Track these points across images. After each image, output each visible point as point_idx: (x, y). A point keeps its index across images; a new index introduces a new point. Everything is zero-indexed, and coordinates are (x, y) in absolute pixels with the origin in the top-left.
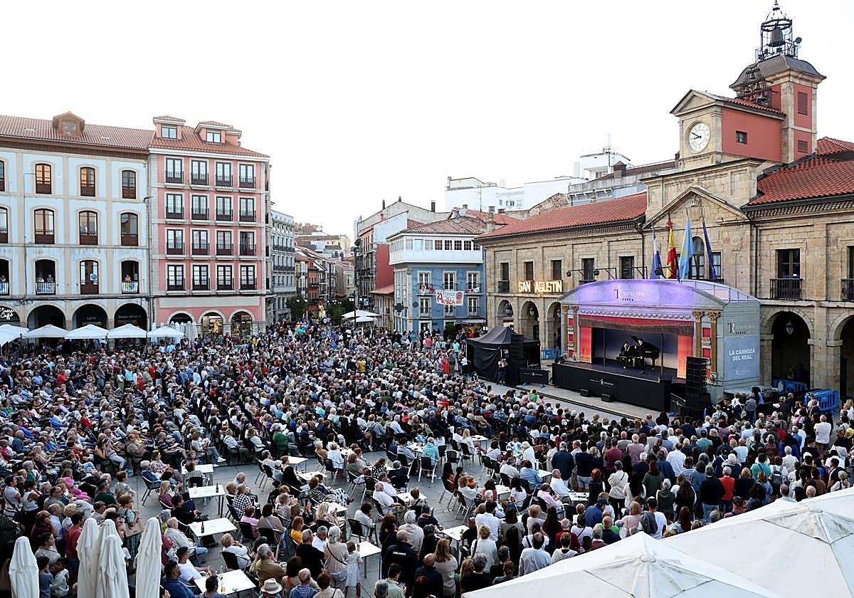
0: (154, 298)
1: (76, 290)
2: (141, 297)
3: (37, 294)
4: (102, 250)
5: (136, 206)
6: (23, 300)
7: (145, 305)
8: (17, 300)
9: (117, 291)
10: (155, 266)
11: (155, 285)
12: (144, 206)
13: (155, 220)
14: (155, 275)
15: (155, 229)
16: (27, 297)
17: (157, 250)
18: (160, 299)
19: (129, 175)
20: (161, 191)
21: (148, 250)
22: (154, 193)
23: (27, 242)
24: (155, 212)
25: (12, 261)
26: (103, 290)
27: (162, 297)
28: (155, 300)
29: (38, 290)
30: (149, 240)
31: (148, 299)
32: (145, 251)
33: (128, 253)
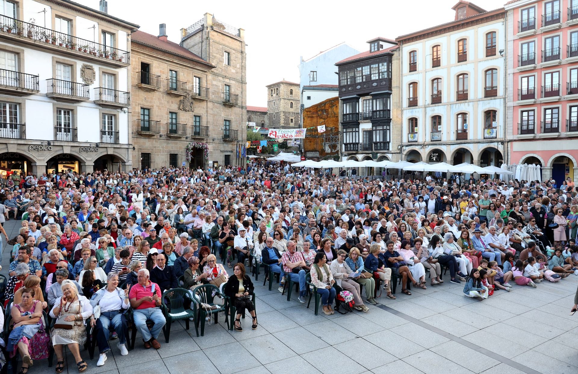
0: (508, 142)
1: (453, 137)
2: (498, 142)
3: (432, 141)
4: (471, 104)
5: (496, 62)
6: (424, 145)
7: (500, 148)
8: (421, 145)
9: (480, 137)
10: (510, 113)
11: (510, 130)
12: (502, 59)
13: (510, 71)
14: (510, 121)
15: (510, 78)
16: (426, 143)
17: (512, 98)
18: (514, 143)
19: (491, 35)
20: (516, 42)
21: (505, 99)
22: (510, 45)
23: (427, 104)
24: (510, 63)
25: (419, 118)
26: (471, 136)
27: (515, 141)
28: (509, 144)
29: (432, 137)
30: (506, 89)
31: (503, 143)
32: (502, 100)
33: (489, 103)
